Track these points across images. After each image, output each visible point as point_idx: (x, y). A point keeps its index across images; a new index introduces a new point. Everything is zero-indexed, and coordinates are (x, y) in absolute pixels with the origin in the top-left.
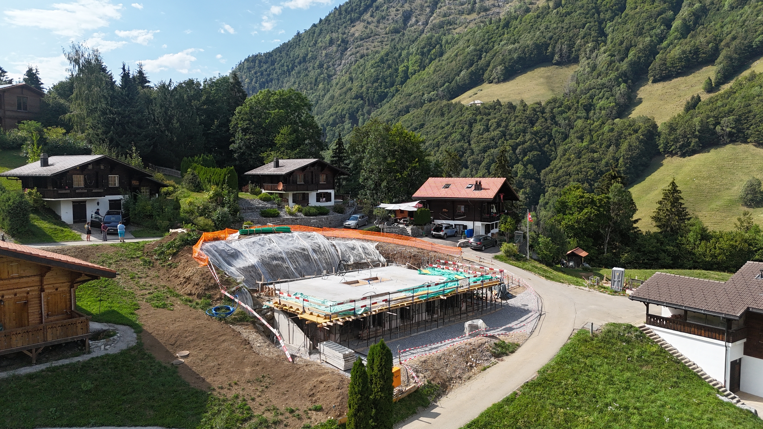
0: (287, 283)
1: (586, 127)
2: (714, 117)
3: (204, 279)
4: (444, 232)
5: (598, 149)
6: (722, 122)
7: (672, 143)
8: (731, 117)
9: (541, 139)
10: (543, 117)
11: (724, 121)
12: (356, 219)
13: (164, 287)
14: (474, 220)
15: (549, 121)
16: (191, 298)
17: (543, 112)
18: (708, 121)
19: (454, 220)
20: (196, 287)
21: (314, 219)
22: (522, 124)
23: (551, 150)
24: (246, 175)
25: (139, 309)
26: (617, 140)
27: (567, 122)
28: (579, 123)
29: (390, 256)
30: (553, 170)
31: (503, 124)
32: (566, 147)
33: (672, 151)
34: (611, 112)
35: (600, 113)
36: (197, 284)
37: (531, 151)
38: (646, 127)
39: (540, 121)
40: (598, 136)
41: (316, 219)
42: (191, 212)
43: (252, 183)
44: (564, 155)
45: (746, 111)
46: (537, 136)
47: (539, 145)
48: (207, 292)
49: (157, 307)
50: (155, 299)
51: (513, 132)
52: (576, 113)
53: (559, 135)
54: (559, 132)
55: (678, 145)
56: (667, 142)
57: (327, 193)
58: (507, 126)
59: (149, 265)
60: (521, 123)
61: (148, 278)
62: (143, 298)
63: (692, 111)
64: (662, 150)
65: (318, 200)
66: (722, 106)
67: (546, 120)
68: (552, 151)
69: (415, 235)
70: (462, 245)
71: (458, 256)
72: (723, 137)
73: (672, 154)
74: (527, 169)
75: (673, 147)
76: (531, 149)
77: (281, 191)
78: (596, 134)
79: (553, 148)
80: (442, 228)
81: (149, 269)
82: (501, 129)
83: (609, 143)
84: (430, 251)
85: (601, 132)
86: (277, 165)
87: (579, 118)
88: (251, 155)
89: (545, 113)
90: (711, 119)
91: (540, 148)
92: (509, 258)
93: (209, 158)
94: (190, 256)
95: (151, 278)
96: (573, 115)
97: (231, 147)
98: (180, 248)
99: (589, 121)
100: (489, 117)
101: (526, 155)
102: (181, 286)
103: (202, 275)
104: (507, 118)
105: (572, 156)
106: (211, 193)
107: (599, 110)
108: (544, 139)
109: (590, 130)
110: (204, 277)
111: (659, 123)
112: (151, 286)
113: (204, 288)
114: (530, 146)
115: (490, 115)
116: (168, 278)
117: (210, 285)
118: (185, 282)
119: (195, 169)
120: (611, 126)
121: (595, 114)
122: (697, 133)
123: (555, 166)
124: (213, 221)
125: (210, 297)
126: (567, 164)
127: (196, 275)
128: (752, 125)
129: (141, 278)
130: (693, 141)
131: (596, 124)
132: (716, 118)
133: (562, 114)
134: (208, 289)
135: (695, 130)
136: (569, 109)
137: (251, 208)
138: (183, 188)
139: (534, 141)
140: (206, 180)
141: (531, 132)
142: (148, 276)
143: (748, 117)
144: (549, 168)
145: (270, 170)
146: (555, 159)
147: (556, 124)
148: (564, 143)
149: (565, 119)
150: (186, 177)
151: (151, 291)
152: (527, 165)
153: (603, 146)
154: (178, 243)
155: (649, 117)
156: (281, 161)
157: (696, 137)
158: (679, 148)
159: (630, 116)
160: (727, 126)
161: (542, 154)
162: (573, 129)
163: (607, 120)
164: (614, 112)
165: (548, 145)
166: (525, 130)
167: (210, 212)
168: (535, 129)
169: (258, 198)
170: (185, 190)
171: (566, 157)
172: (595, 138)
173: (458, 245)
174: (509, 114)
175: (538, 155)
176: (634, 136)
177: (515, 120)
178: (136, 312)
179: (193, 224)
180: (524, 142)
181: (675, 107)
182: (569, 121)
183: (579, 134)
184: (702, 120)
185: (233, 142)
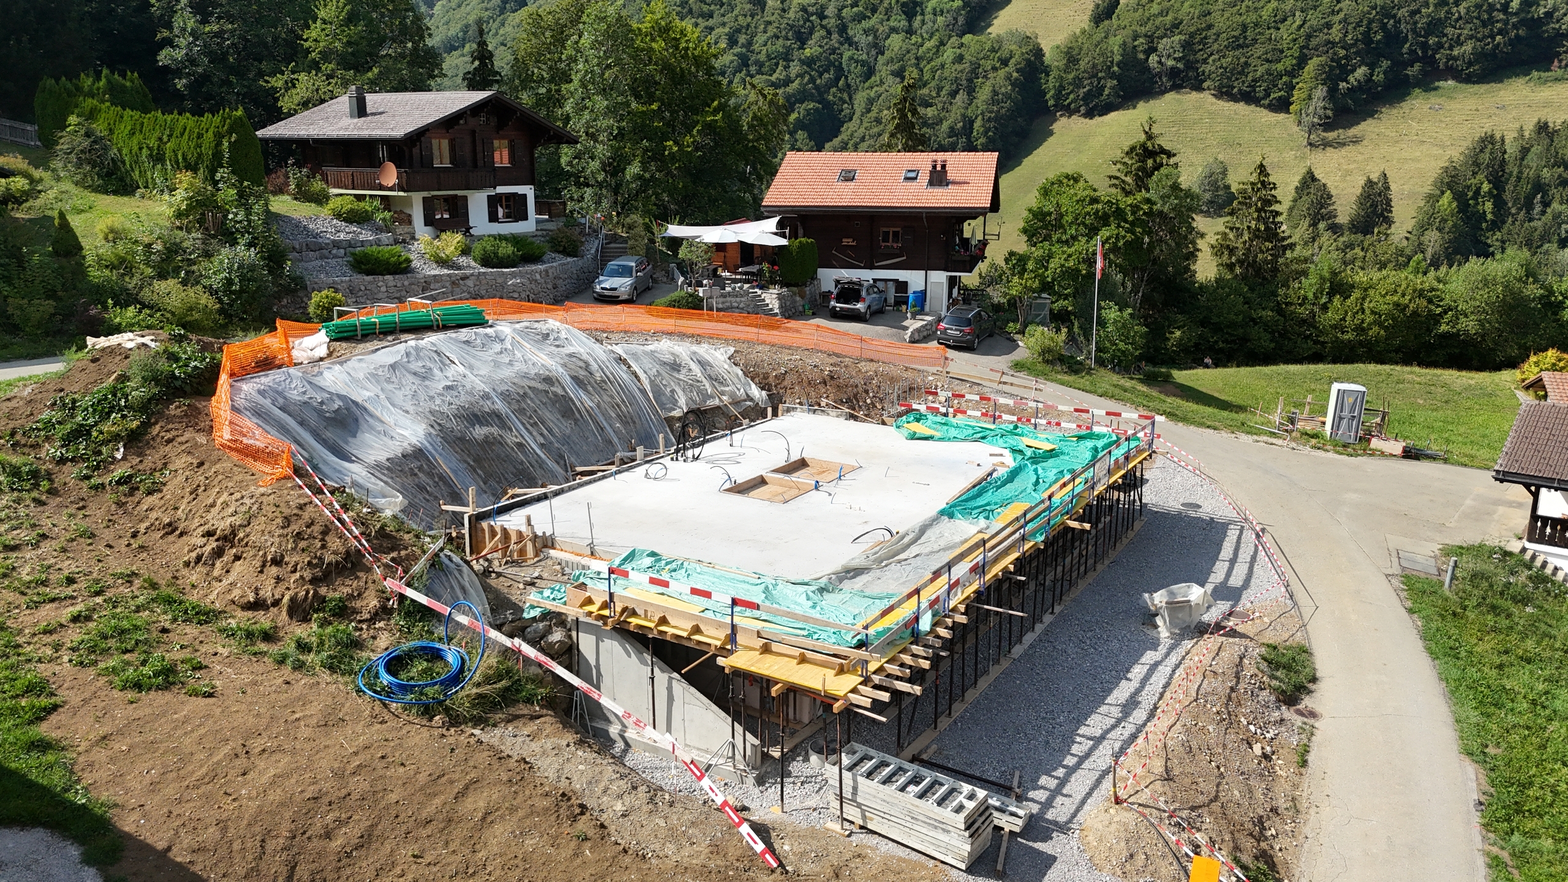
0: (547, 503)
1: (908, 52)
2: (1146, 36)
3: (299, 536)
4: (867, 303)
5: (933, 98)
6: (1160, 46)
7: (1071, 88)
8: (1177, 38)
9: (821, 75)
10: (823, 27)
11: (1164, 44)
12: (625, 272)
13: (129, 578)
14: (927, 267)
15: (835, 36)
16: (264, 620)
17: (822, 16)
18: (1136, 43)
19: (872, 267)
20: (274, 570)
21: (514, 275)
22: (781, 42)
23: (841, 99)
24: (265, 141)
25: (55, 707)
26: (970, 81)
27: (870, 38)
28: (895, 42)
29: (771, 380)
30: (847, 144)
31: (742, 39)
32: (872, 94)
33: (1069, 104)
34: (955, 19)
35: (934, 22)
36: (277, 562)
37: (802, 102)
38: (1023, 54)
39: (817, 35)
40: (934, 71)
41: (521, 275)
42: (124, 265)
43: (299, 165)
44: (869, 111)
45: (1204, 25)
46: (813, 70)
47: (817, 88)
48: (323, 591)
49: (138, 686)
50: (112, 643)
51: (762, 57)
52: (888, 20)
53: (856, 68)
54: (857, 61)
55: (1082, 92)
56: (1061, 86)
57: (515, 195)
58: (750, 43)
59: (36, 486)
60: (778, 38)
61: (46, 547)
62: (57, 647)
63: (1106, 22)
64: (1051, 102)
65: (493, 218)
66: (1161, 14)
67: (829, 33)
68: (844, 102)
69: (790, 312)
70: (916, 337)
71: (934, 369)
72: (1160, 78)
73: (1070, 112)
74: (796, 141)
75: (1072, 96)
76: (802, 96)
77: (391, 189)
78: (929, 66)
79: (846, 96)
80: (858, 292)
81: (39, 502)
82: (737, 50)
83: (954, 87)
84: (860, 360)
85: (938, 61)
86: (361, 110)
87: (894, 30)
88: (230, 84)
89: (826, 17)
90: (1141, 40)
91: (821, 94)
92: (1048, 368)
93: (128, 84)
94: (202, 439)
95: (62, 542)
96: (881, 23)
97: (164, 57)
98: (150, 409)
99: (914, 39)
100: (711, 22)
101: (793, 111)
102: (200, 568)
103: (287, 521)
104: (748, 25)
105: (885, 112)
106: (180, 194)
107: (931, 16)
108: (826, 75)
109: (917, 58)
110: (295, 528)
111: (1047, 46)
112: (71, 581)
113: (307, 575)
114: (799, 91)
115: (712, 17)
116: (134, 535)
117: (329, 558)
118: (218, 553)
119: (91, 115)
120: (958, 51)
121: (923, 22)
122: (1116, 68)
123: (852, 135)
124: (210, 290)
125: (343, 611)
126: (876, 130)
127: (259, 524)
128: (1212, 54)
129: (15, 548)
130: (1108, 85)
131: (928, 45)
132: (1150, 38)
133: (860, 22)
134: (326, 574)
135: (1112, 62)
136: (874, 10)
137: (318, 247)
138: (58, 179)
139: (807, 78)
140: (145, 152)
141: (800, 60)
142: (44, 536)
143: (1206, 38)
144: (839, 138)
145: (340, 124)
146: (851, 119)
147: (850, 41)
148: (867, 84)
149: (866, 32)
150: (63, 145)
151: (80, 607)
152: (796, 132)
153: (943, 93)
154: (137, 391)
155: (1028, 34)
156: (371, 99)
157: (1113, 76)
158: (1083, 99)
159: (989, 30)
160: (1169, 56)
161: (823, 108)
162: (883, 54)
163: (950, 37)
164: (961, 20)
165: (834, 90)
166: (787, 54)
167: (192, 262)
168: (808, 52)
169: (325, 211)
170: (67, 186)
171: (873, 114)
172: (927, 76)
173: (907, 337)
174: (752, 16)
175: (816, 110)
176: (1002, 73)
177: (765, 32)
178: (45, 730)
179: (144, 306)
180: (787, 82)
181: (1072, 13)
182: (876, 37)
183: (896, 67)
184: (1124, 42)
185: (169, 42)
